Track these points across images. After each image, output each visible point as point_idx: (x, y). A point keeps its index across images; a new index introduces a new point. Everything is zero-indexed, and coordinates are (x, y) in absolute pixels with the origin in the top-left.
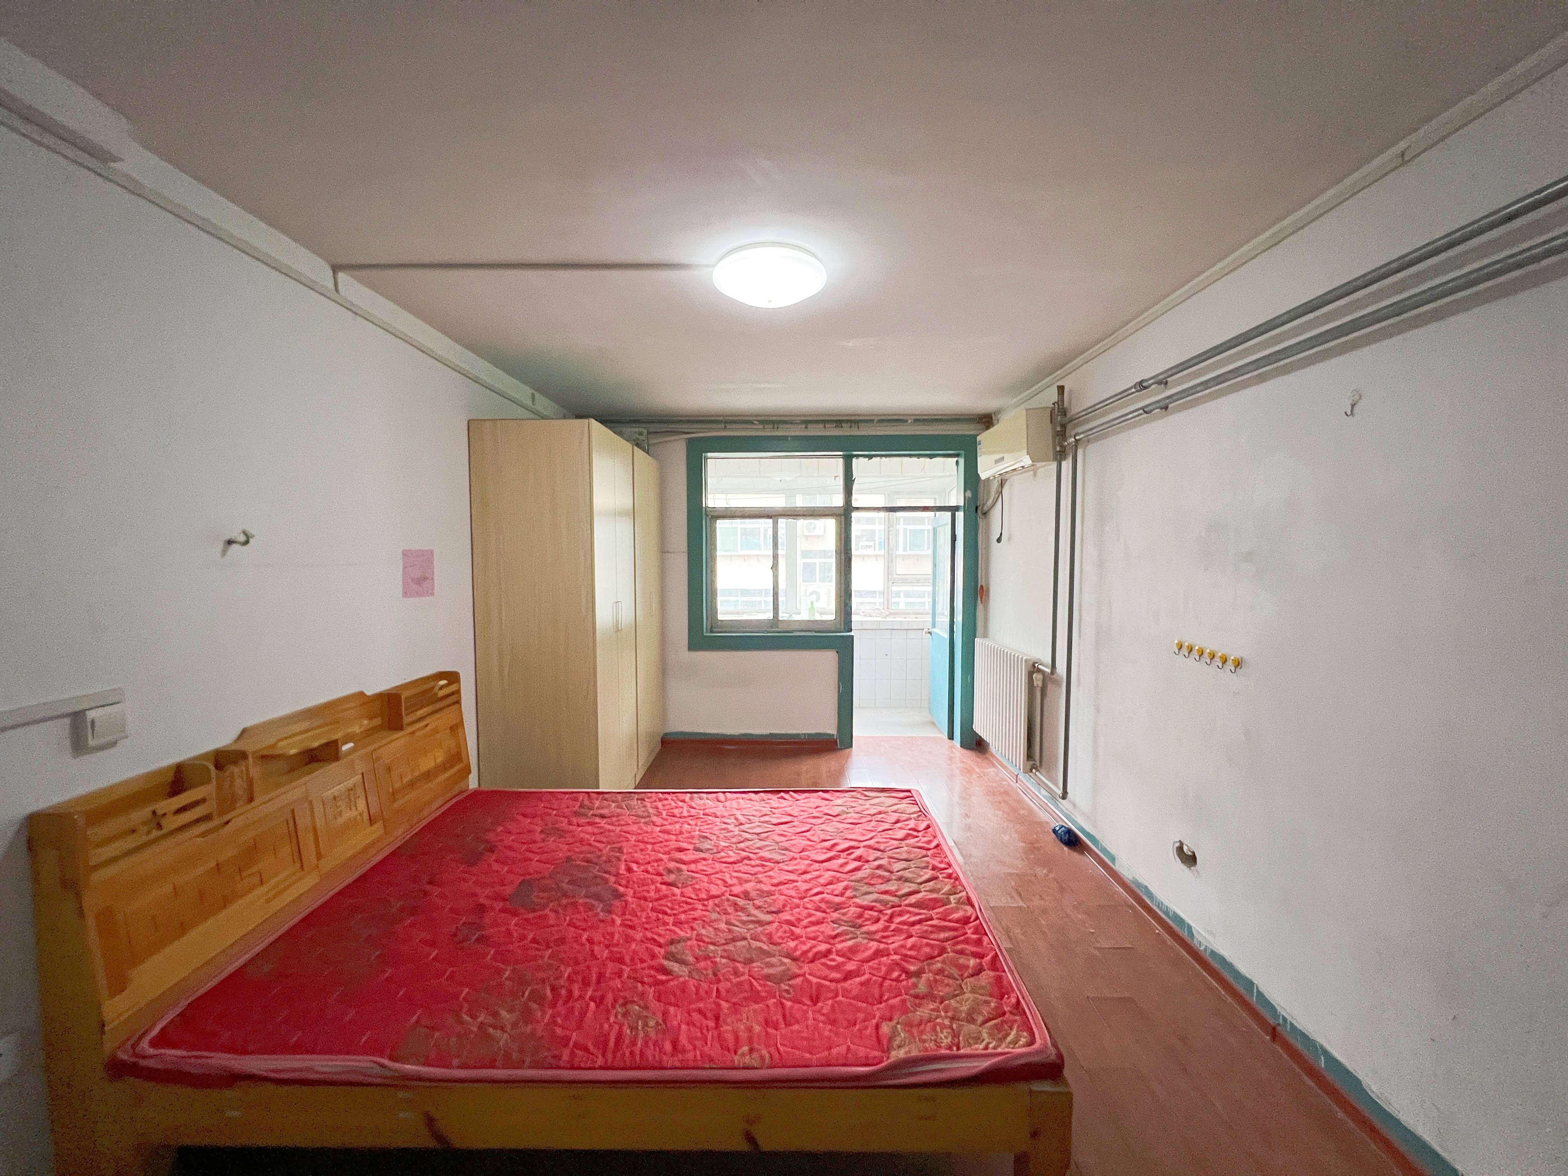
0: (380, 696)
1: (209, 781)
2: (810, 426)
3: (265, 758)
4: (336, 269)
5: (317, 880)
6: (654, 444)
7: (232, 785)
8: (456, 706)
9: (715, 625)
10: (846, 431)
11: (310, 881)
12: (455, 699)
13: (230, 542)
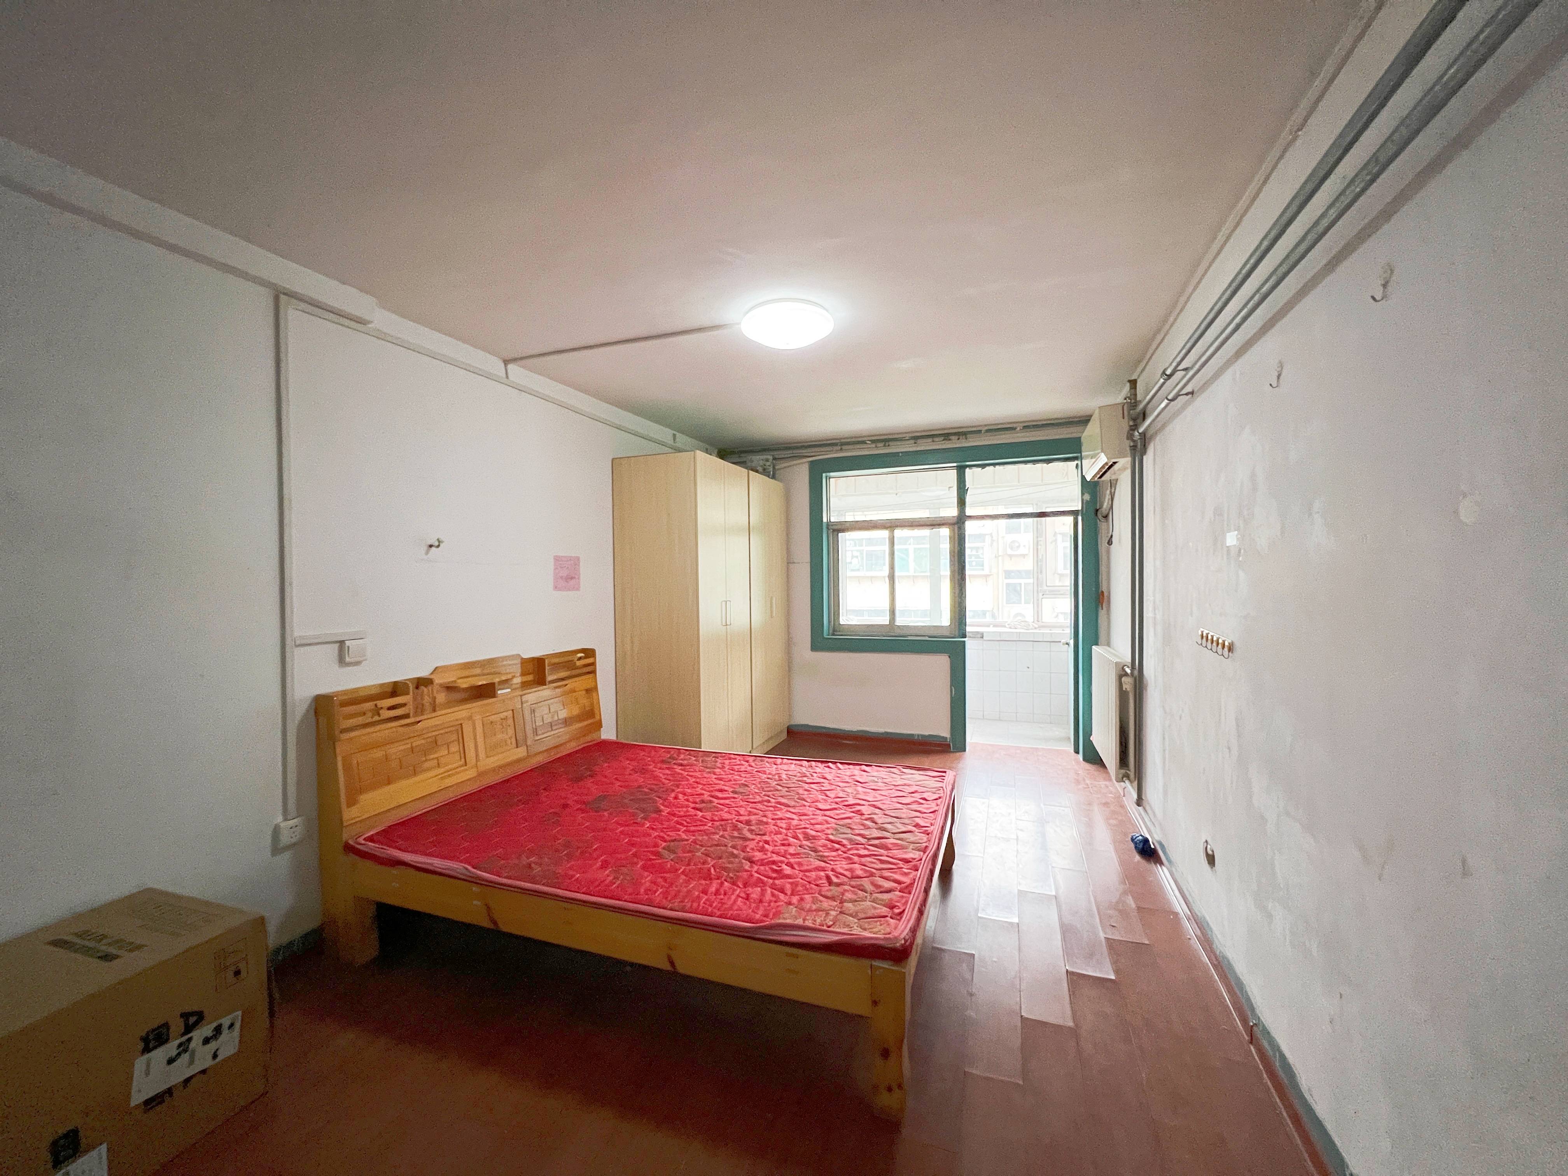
0: (533, 659)
1: (408, 694)
2: (919, 441)
3: (450, 688)
4: (506, 362)
5: (475, 774)
6: (778, 469)
7: (422, 699)
8: (591, 676)
9: (836, 629)
10: (954, 443)
11: (471, 773)
12: (591, 670)
13: (431, 546)
